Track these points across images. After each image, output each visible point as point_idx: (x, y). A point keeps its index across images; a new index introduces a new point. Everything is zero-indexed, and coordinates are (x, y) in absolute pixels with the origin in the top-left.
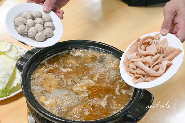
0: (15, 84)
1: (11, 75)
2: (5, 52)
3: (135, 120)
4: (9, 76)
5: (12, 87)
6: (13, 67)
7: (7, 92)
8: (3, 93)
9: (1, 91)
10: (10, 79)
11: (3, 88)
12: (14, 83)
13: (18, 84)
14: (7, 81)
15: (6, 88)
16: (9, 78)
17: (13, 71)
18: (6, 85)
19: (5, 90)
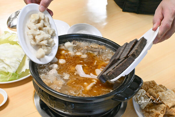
0: (24, 70)
1: (21, 61)
2: (17, 41)
3: (126, 98)
4: (19, 62)
5: (21, 72)
6: (23, 55)
7: (17, 75)
8: (13, 76)
9: (12, 74)
10: (20, 65)
11: (14, 72)
12: (23, 68)
13: (26, 69)
14: (17, 66)
15: (16, 72)
16: (20, 63)
17: (22, 58)
18: (16, 69)
19: (15, 74)
